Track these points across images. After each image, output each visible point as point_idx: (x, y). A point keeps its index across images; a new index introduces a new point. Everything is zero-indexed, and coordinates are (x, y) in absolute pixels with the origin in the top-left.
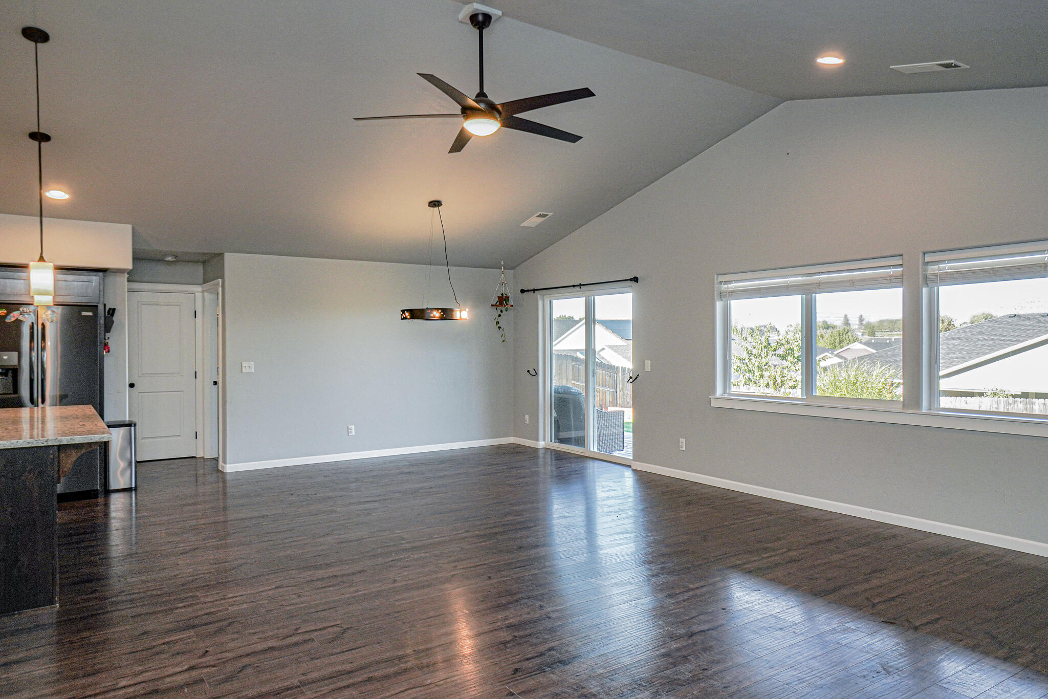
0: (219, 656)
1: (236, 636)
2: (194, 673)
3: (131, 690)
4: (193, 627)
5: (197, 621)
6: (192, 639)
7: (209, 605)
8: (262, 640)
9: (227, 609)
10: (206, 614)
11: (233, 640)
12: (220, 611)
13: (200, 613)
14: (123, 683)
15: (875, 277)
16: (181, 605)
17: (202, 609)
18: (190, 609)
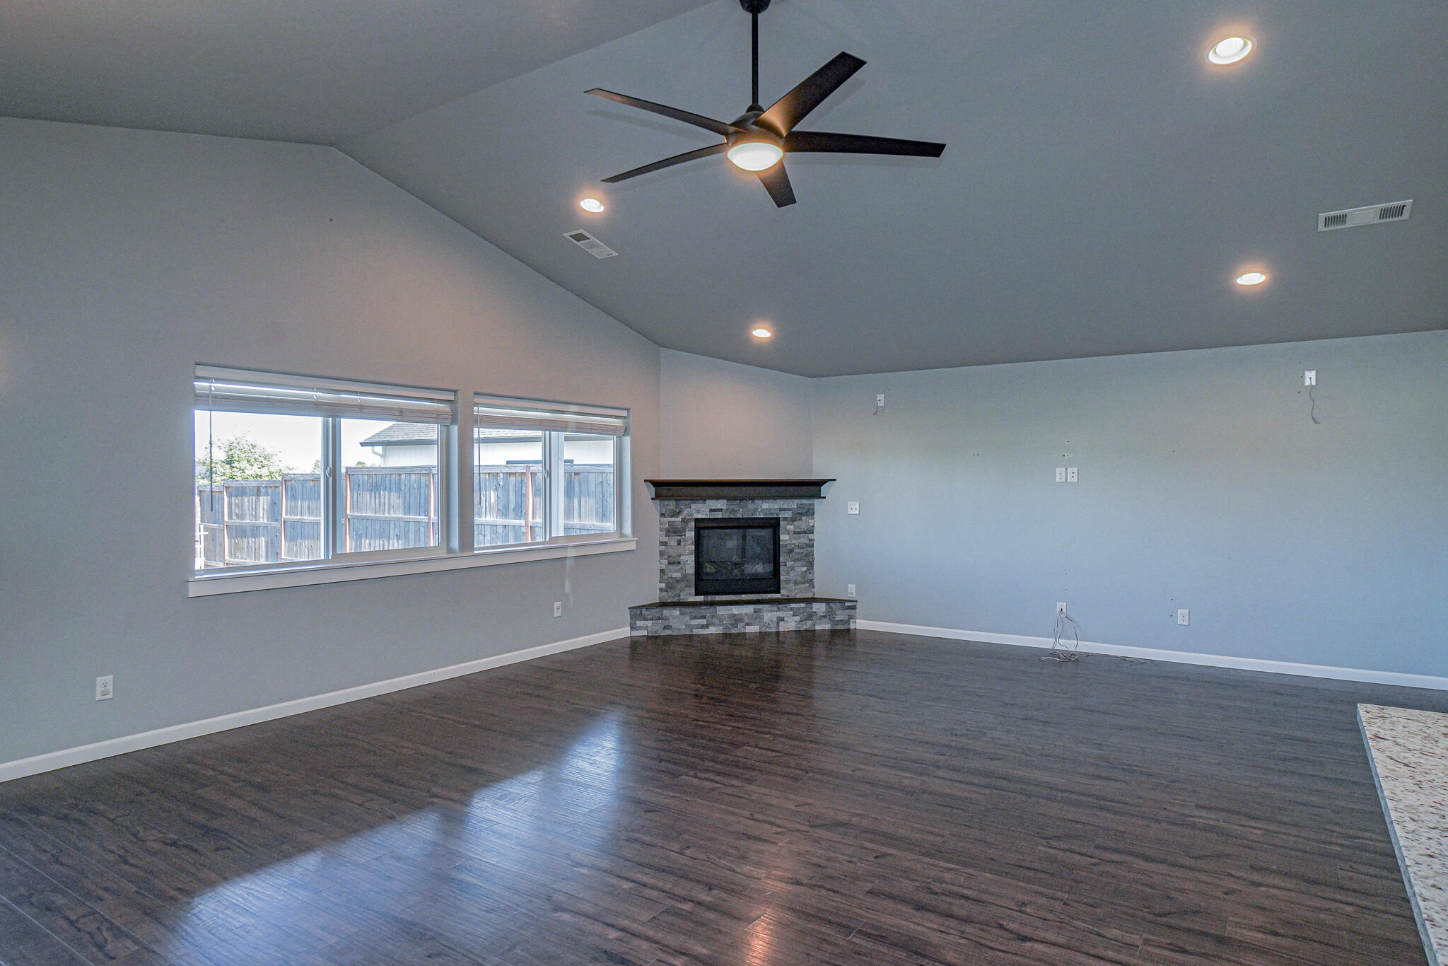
0: (1215, 881)
1: (1175, 895)
2: (1256, 877)
3: (1338, 897)
6: (1234, 919)
8: (1148, 873)
11: (1182, 891)
14: (1349, 909)
15: (423, 409)
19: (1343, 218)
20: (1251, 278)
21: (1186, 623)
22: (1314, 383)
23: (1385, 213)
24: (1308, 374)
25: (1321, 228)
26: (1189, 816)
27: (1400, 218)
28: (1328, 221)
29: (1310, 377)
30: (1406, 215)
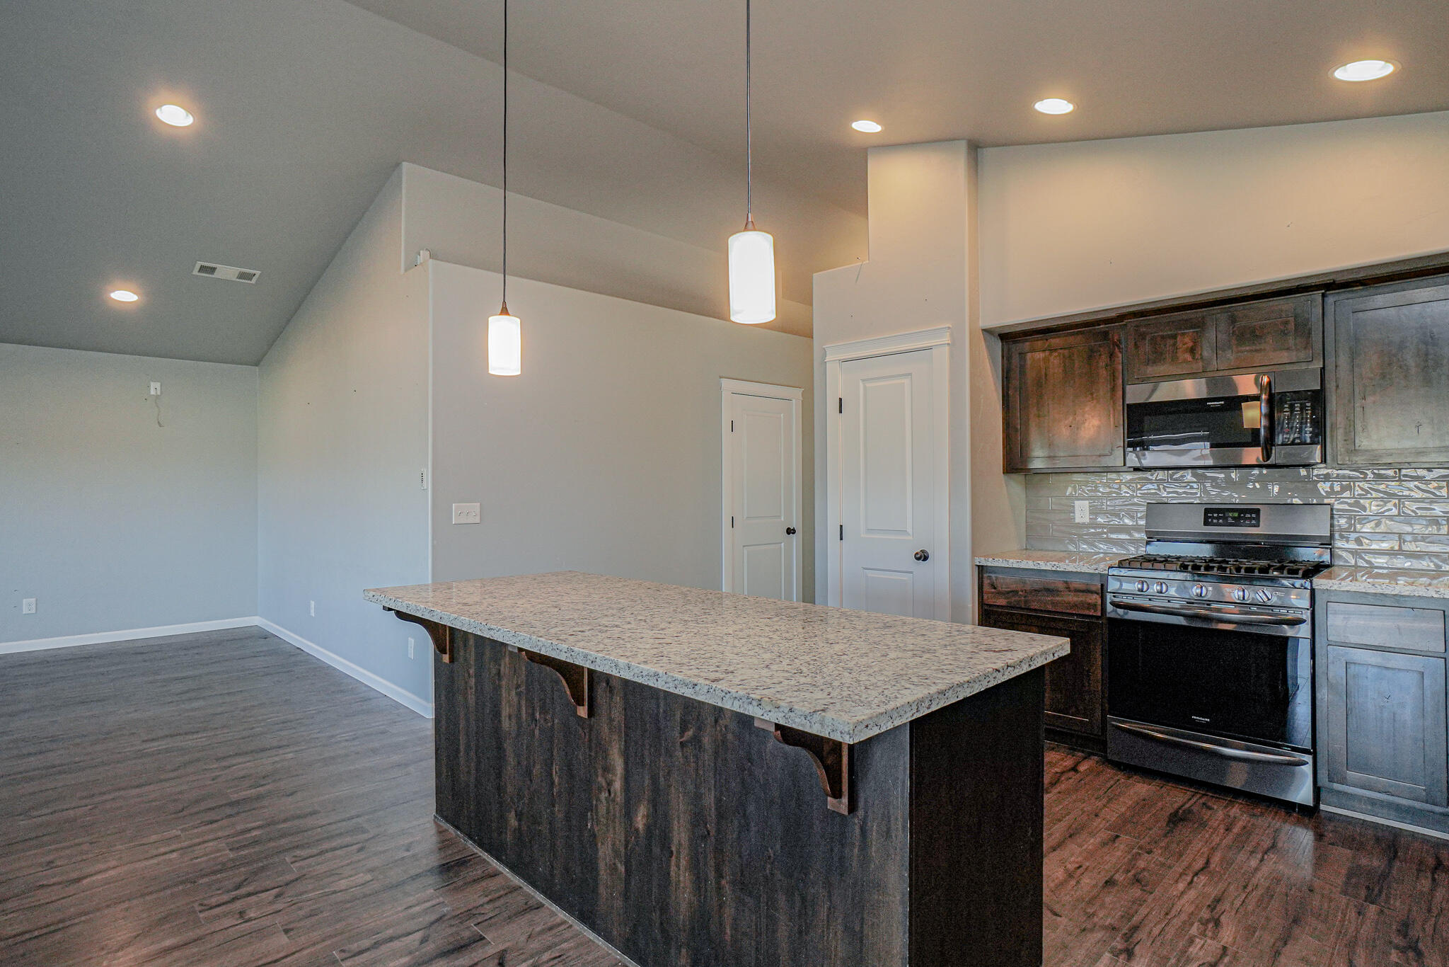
1: (178, 797)
2: (225, 763)
4: (231, 804)
5: (228, 811)
7: (211, 837)
9: (182, 830)
10: (216, 821)
11: (181, 793)
12: (194, 827)
13: (225, 822)
16: (254, 833)
17: (221, 828)
18: (239, 828)
19: (213, 270)
20: (124, 296)
21: (34, 611)
22: (159, 393)
23: (242, 276)
24: (153, 385)
25: (195, 272)
26: (145, 749)
27: (249, 282)
28: (202, 269)
29: (155, 388)
30: (254, 281)
